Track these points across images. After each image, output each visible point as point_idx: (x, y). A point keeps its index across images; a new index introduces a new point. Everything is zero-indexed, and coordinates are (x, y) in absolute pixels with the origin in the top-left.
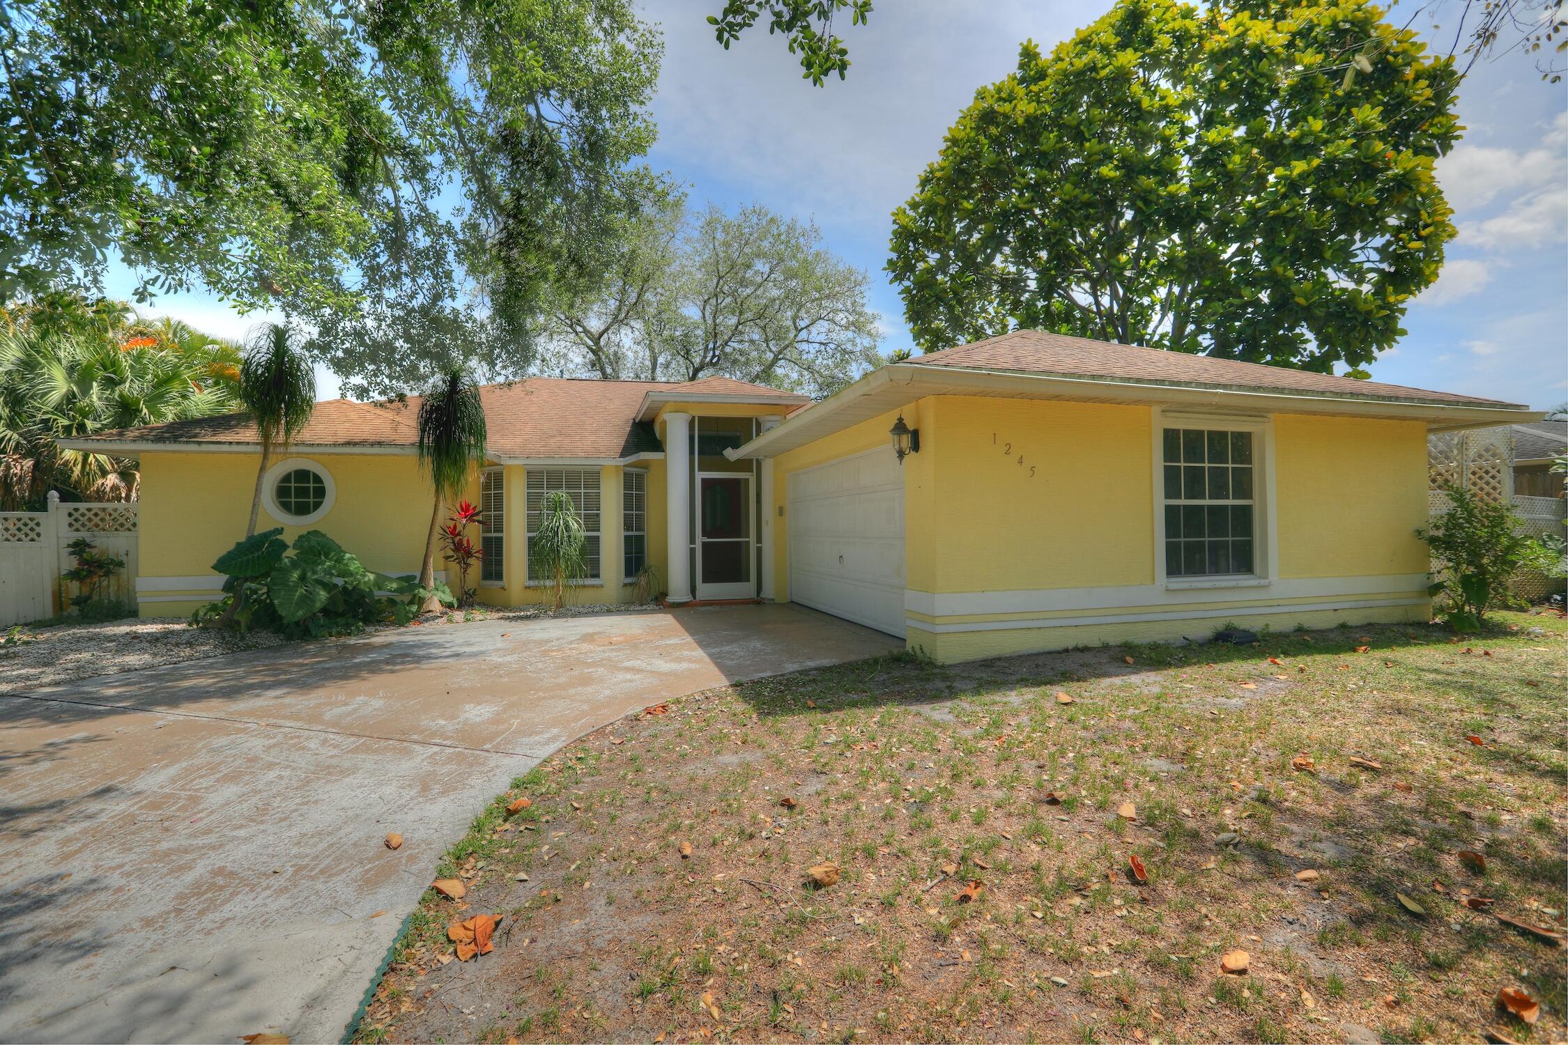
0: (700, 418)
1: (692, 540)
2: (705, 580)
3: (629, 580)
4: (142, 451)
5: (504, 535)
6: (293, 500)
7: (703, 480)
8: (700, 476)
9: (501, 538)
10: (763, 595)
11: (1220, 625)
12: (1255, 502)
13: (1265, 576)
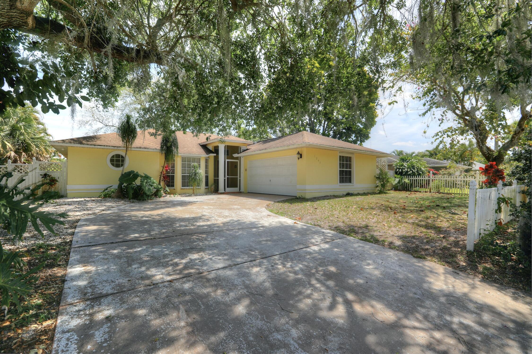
0: (227, 146)
1: (225, 177)
2: (228, 187)
3: (206, 187)
4: (69, 146)
5: (175, 175)
6: (115, 163)
7: (228, 162)
8: (227, 160)
9: (174, 176)
10: (241, 191)
11: (347, 192)
12: (352, 170)
13: (353, 183)
